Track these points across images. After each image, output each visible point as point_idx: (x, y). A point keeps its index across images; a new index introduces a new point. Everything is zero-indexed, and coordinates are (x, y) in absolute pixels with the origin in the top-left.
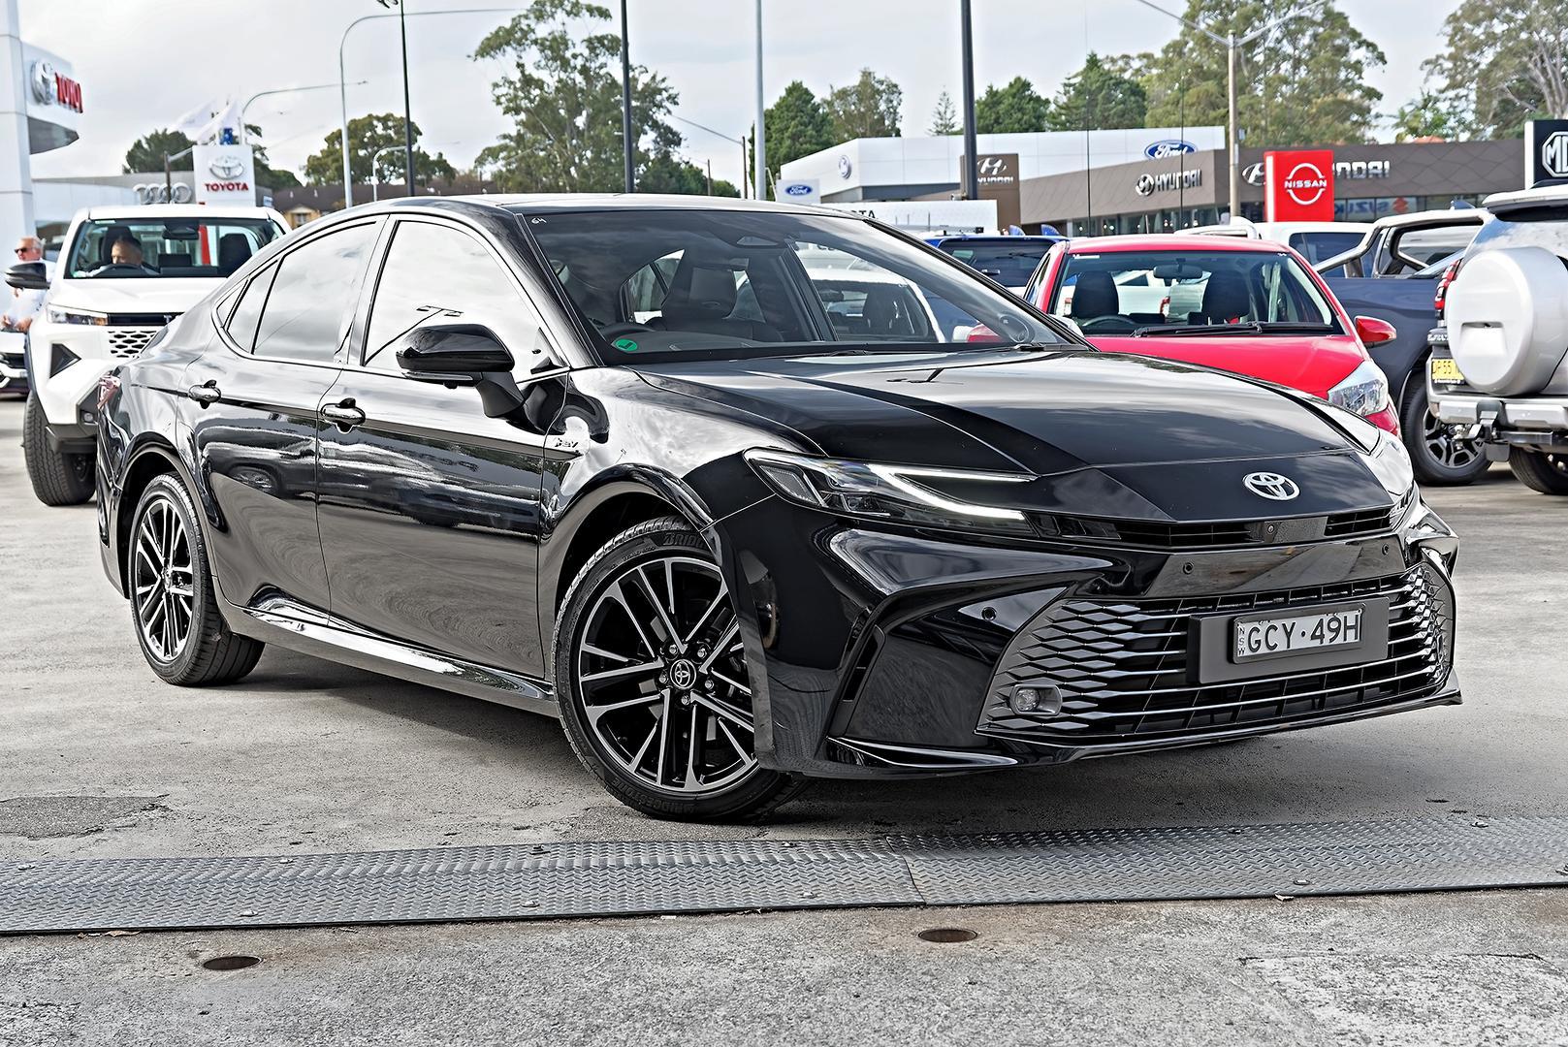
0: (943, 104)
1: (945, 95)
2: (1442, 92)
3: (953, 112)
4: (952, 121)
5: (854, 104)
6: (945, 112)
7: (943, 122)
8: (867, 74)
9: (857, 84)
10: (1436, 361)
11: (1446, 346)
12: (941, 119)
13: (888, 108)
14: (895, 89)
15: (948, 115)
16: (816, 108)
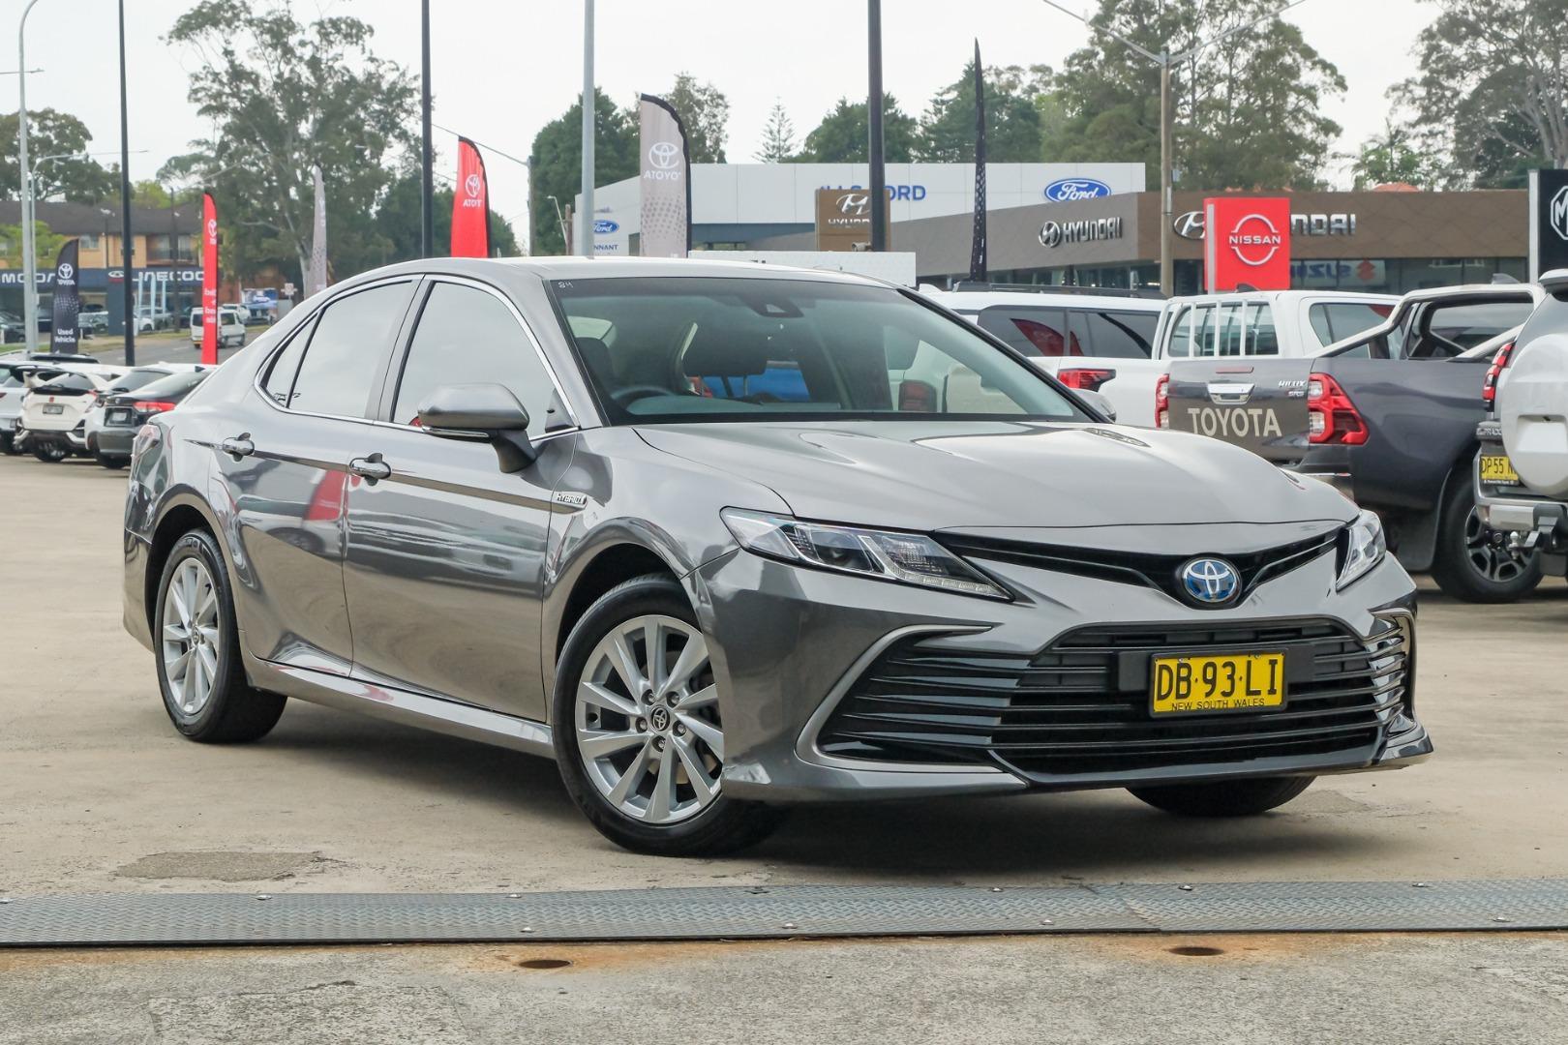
0: (777, 121)
1: (778, 108)
2: (1413, 126)
3: (790, 131)
4: (788, 143)
6: (779, 131)
7: (776, 144)
8: (684, 81)
9: (671, 91)
10: (1486, 458)
11: (1499, 442)
12: (774, 140)
13: (711, 125)
14: (720, 101)
15: (783, 135)
16: (618, 122)
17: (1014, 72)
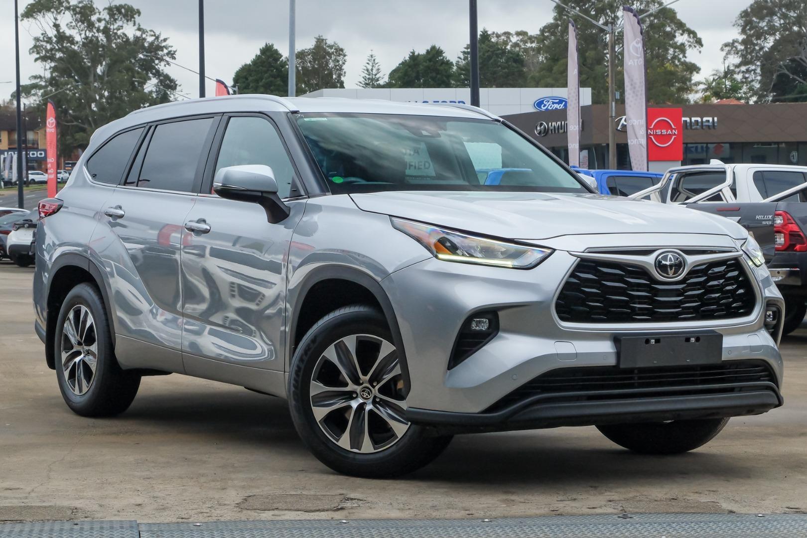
0: (371, 64)
1: (372, 56)
3: (378, 69)
4: (377, 76)
5: (310, 62)
6: (372, 70)
7: (371, 77)
8: (320, 41)
9: (312, 47)
12: (369, 75)
13: (336, 66)
14: (341, 53)
15: (374, 72)
16: (282, 64)
17: (507, 35)
